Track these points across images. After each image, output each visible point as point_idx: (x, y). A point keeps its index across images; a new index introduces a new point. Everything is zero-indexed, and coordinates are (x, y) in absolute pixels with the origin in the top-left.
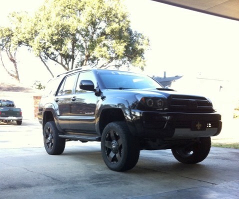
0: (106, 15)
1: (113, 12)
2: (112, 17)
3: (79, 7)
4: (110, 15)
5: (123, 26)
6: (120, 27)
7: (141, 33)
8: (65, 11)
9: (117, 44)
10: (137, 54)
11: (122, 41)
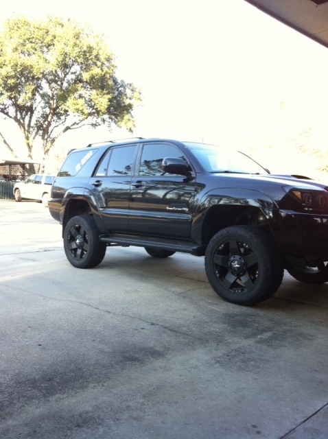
0: (85, 55)
1: (94, 53)
2: (92, 59)
3: (46, 41)
4: (90, 56)
5: (106, 73)
6: (103, 73)
7: (130, 83)
8: (24, 46)
9: (98, 95)
10: (123, 111)
11: (105, 92)
